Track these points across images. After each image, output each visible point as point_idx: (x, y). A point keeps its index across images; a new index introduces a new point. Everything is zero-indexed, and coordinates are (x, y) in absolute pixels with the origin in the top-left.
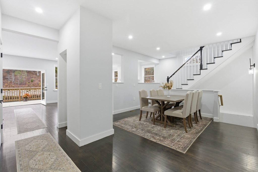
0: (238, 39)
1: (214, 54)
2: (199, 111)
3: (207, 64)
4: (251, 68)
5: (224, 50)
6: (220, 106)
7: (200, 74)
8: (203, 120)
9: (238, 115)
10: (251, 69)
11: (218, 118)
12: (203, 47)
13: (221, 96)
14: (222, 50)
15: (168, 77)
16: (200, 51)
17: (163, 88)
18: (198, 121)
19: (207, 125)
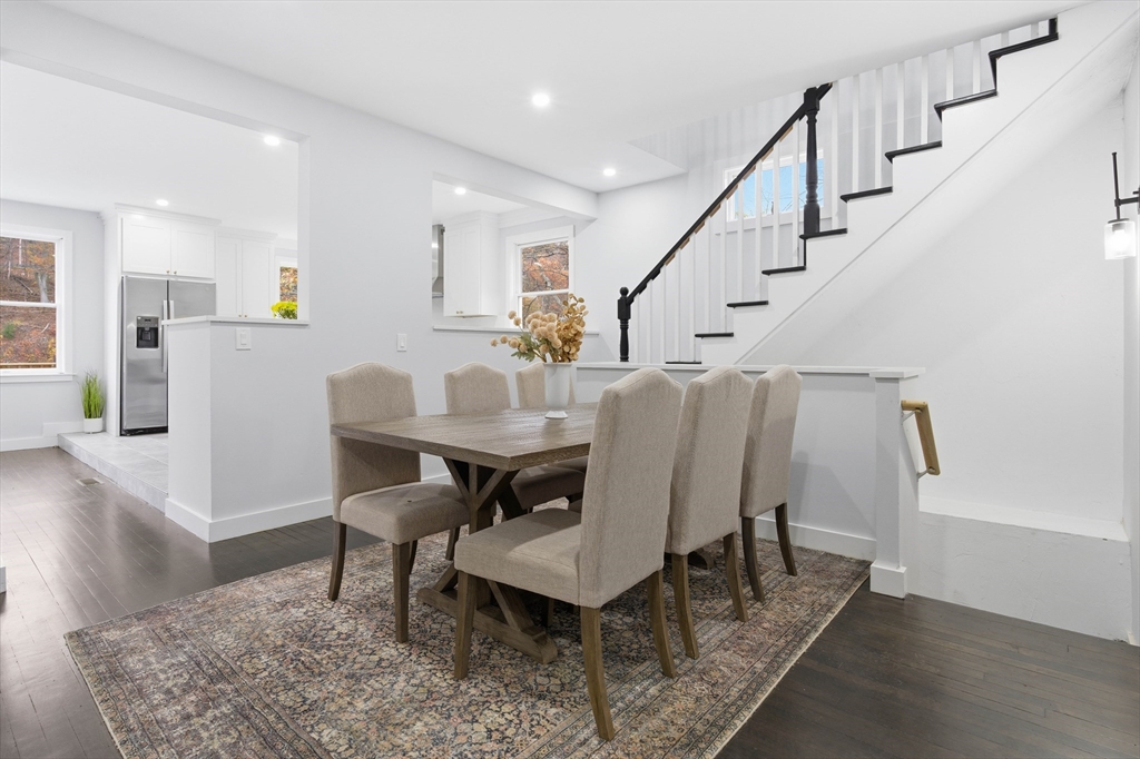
0: (1034, 22)
1: (889, 131)
2: (781, 512)
3: (846, 198)
4: (1119, 219)
5: (950, 97)
6: (919, 475)
7: (802, 269)
8: (802, 574)
9: (1034, 531)
10: (1118, 222)
11: (902, 570)
12: (826, 88)
13: (921, 412)
14: (939, 101)
15: (624, 291)
16: (806, 118)
17: (521, 354)
18: (758, 596)
19: (815, 627)
